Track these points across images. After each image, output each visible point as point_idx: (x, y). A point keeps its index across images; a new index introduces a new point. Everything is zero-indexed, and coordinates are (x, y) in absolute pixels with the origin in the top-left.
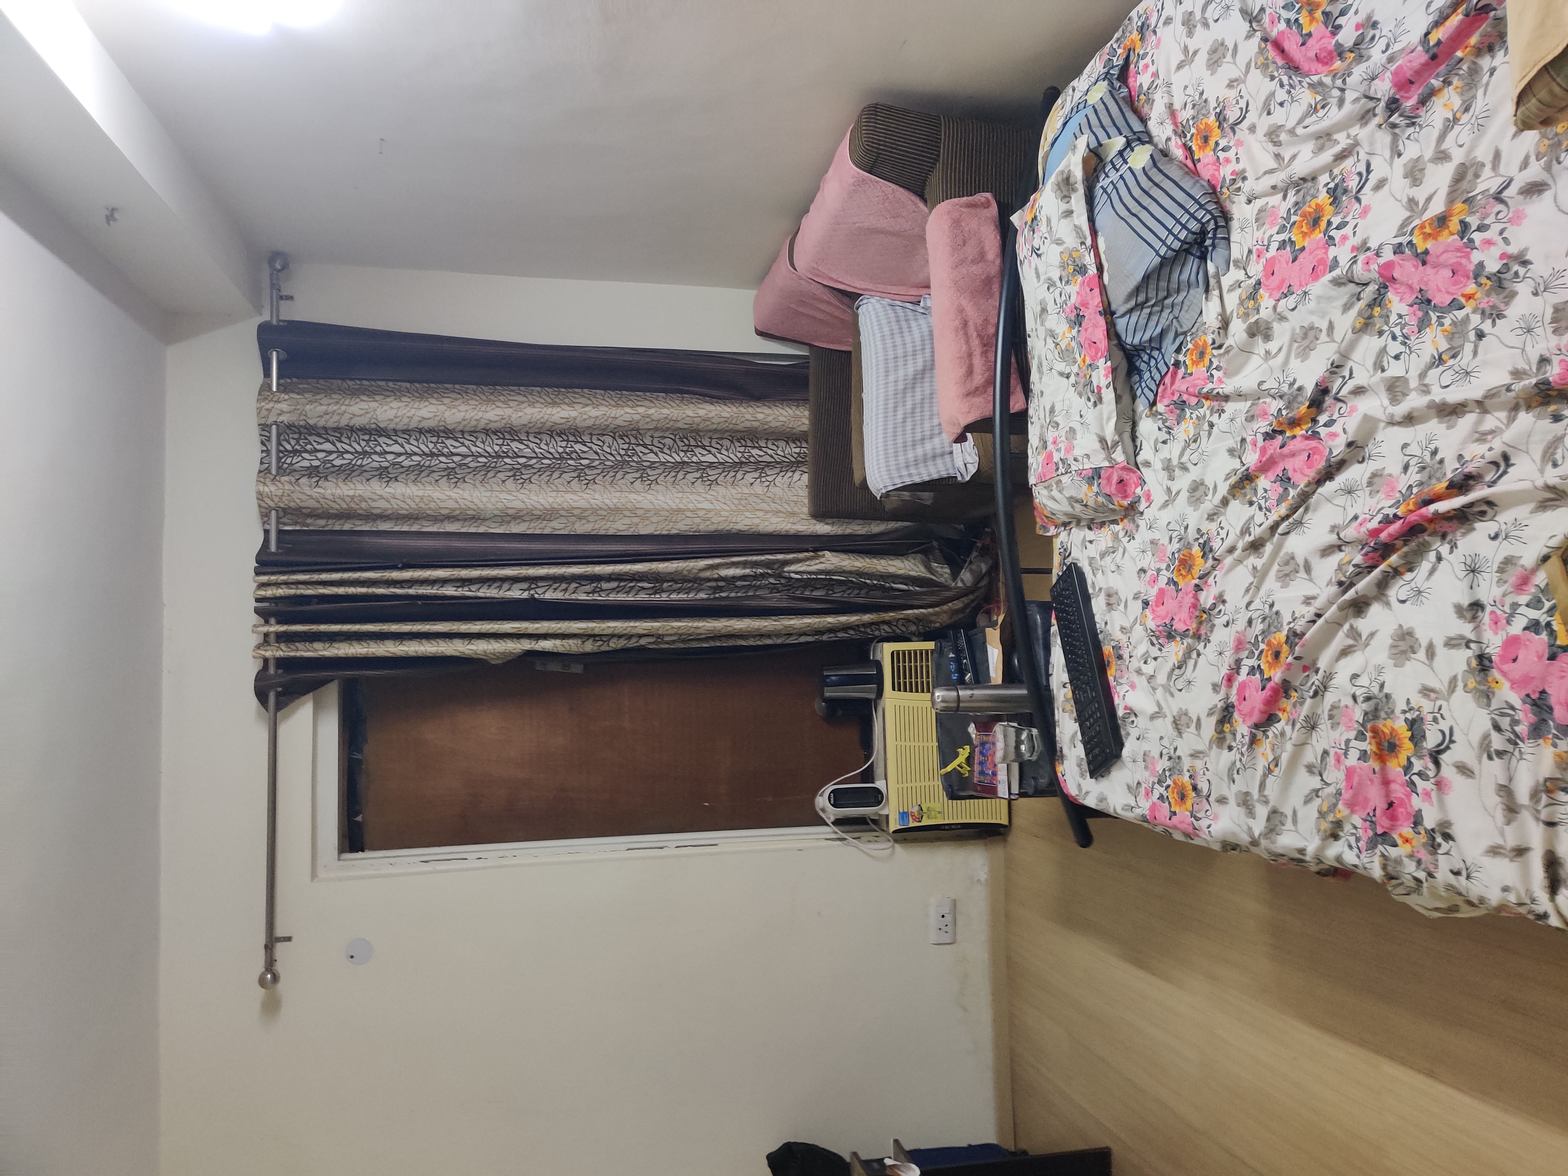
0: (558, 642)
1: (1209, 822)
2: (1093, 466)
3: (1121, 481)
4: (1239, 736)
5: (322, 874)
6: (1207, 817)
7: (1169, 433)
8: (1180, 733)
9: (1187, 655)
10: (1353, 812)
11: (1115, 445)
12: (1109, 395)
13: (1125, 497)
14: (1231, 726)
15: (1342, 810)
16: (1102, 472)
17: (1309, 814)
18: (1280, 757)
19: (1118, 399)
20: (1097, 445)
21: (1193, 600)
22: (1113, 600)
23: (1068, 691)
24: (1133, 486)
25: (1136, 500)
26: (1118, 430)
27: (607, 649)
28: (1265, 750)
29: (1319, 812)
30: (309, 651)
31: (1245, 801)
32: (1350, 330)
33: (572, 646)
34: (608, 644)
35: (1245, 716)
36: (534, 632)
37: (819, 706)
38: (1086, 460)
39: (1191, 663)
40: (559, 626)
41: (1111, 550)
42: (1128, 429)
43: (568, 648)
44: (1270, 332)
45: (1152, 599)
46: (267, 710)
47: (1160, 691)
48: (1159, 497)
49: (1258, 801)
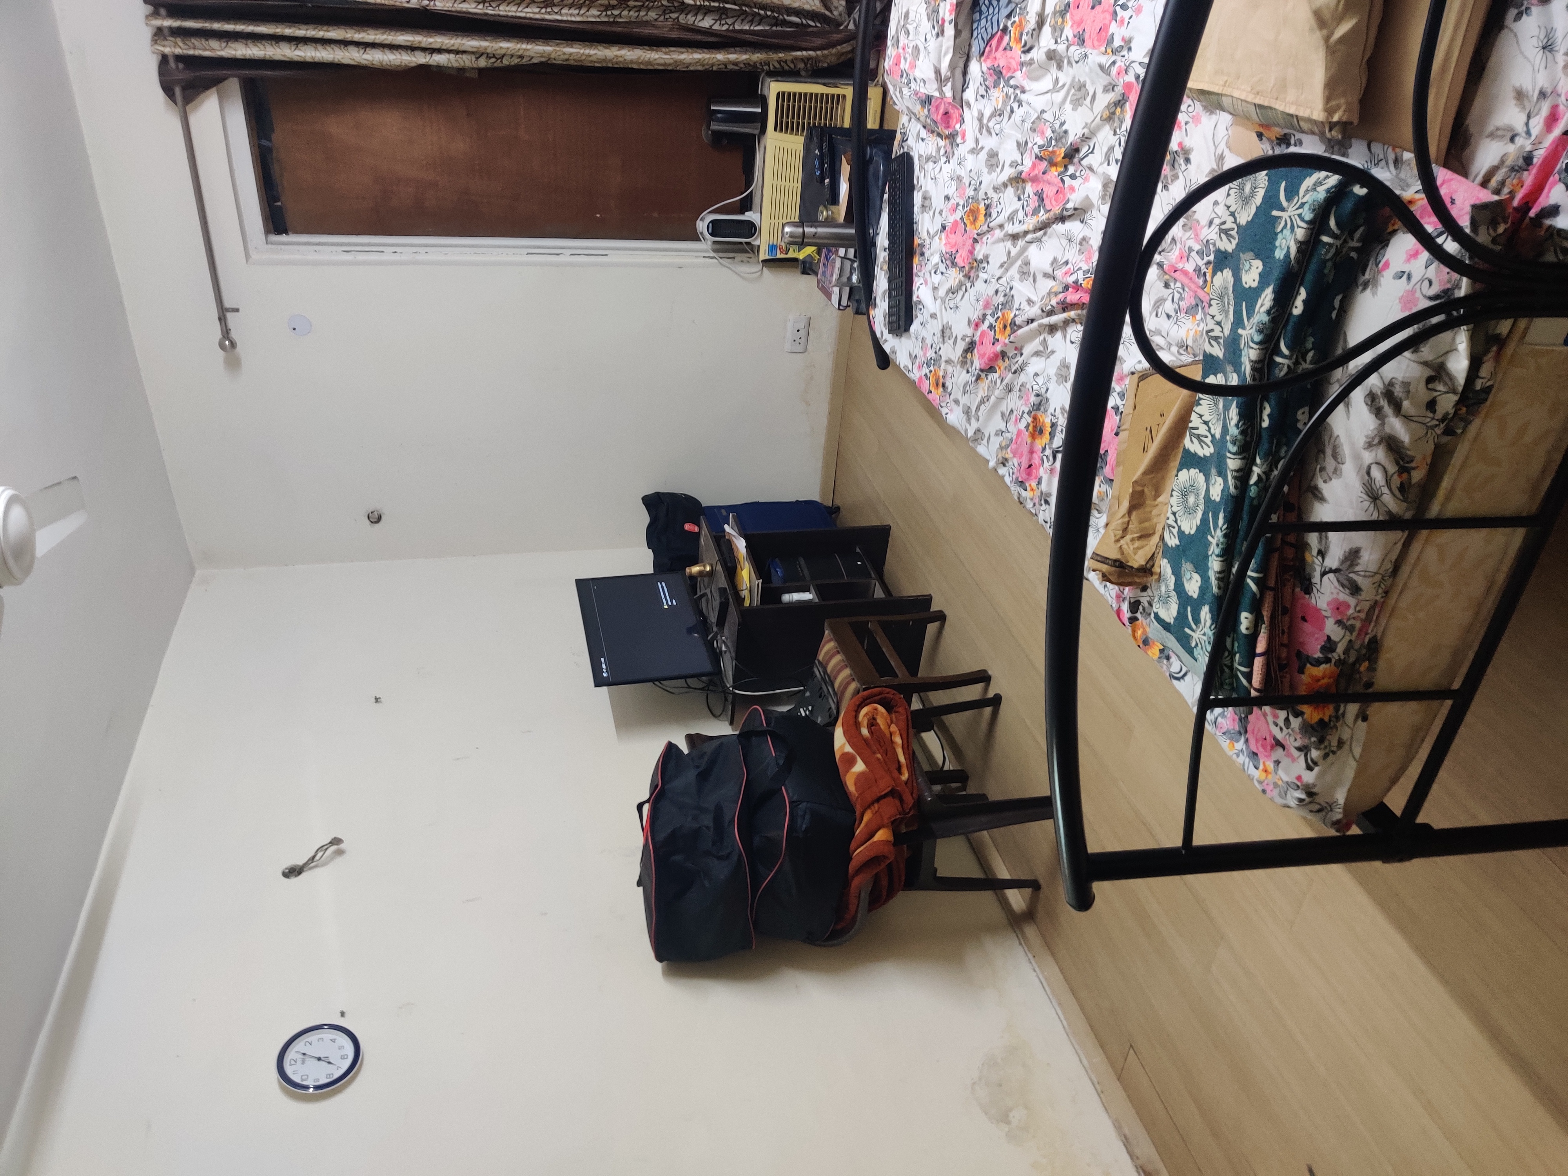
0: (452, 56)
1: (947, 411)
2: (927, 93)
3: (946, 113)
4: (974, 367)
5: (254, 256)
6: (947, 407)
7: (987, 91)
8: (944, 340)
9: (961, 285)
10: (1014, 456)
11: (947, 79)
12: (950, 30)
13: (948, 127)
14: (972, 356)
15: (1009, 455)
16: (933, 100)
17: (996, 442)
18: (990, 397)
19: (958, 33)
20: (932, 75)
21: (971, 248)
22: (927, 203)
23: (886, 254)
24: (955, 121)
25: (955, 133)
26: (952, 67)
27: (501, 65)
28: (984, 384)
29: (1000, 445)
30: (206, 50)
31: (967, 412)
32: (1099, 116)
33: (466, 61)
34: (502, 61)
35: (982, 356)
36: (428, 47)
37: (705, 135)
38: (922, 84)
39: (961, 293)
40: (452, 42)
41: (933, 159)
42: (961, 65)
43: (462, 64)
44: (1061, 64)
45: (949, 225)
46: (176, 104)
47: (939, 301)
48: (970, 143)
49: (974, 416)
